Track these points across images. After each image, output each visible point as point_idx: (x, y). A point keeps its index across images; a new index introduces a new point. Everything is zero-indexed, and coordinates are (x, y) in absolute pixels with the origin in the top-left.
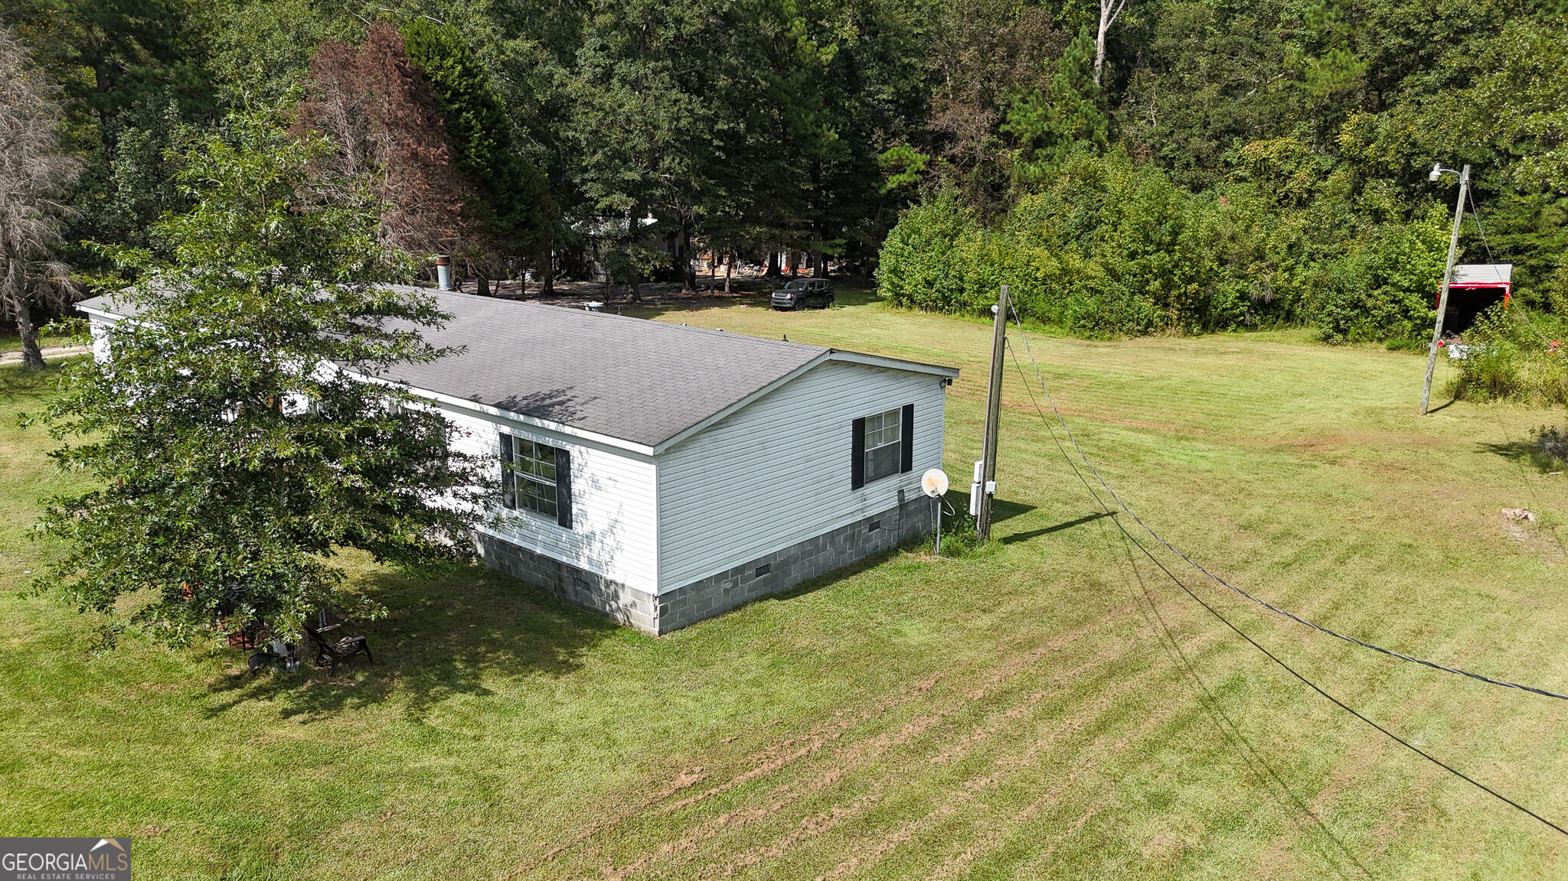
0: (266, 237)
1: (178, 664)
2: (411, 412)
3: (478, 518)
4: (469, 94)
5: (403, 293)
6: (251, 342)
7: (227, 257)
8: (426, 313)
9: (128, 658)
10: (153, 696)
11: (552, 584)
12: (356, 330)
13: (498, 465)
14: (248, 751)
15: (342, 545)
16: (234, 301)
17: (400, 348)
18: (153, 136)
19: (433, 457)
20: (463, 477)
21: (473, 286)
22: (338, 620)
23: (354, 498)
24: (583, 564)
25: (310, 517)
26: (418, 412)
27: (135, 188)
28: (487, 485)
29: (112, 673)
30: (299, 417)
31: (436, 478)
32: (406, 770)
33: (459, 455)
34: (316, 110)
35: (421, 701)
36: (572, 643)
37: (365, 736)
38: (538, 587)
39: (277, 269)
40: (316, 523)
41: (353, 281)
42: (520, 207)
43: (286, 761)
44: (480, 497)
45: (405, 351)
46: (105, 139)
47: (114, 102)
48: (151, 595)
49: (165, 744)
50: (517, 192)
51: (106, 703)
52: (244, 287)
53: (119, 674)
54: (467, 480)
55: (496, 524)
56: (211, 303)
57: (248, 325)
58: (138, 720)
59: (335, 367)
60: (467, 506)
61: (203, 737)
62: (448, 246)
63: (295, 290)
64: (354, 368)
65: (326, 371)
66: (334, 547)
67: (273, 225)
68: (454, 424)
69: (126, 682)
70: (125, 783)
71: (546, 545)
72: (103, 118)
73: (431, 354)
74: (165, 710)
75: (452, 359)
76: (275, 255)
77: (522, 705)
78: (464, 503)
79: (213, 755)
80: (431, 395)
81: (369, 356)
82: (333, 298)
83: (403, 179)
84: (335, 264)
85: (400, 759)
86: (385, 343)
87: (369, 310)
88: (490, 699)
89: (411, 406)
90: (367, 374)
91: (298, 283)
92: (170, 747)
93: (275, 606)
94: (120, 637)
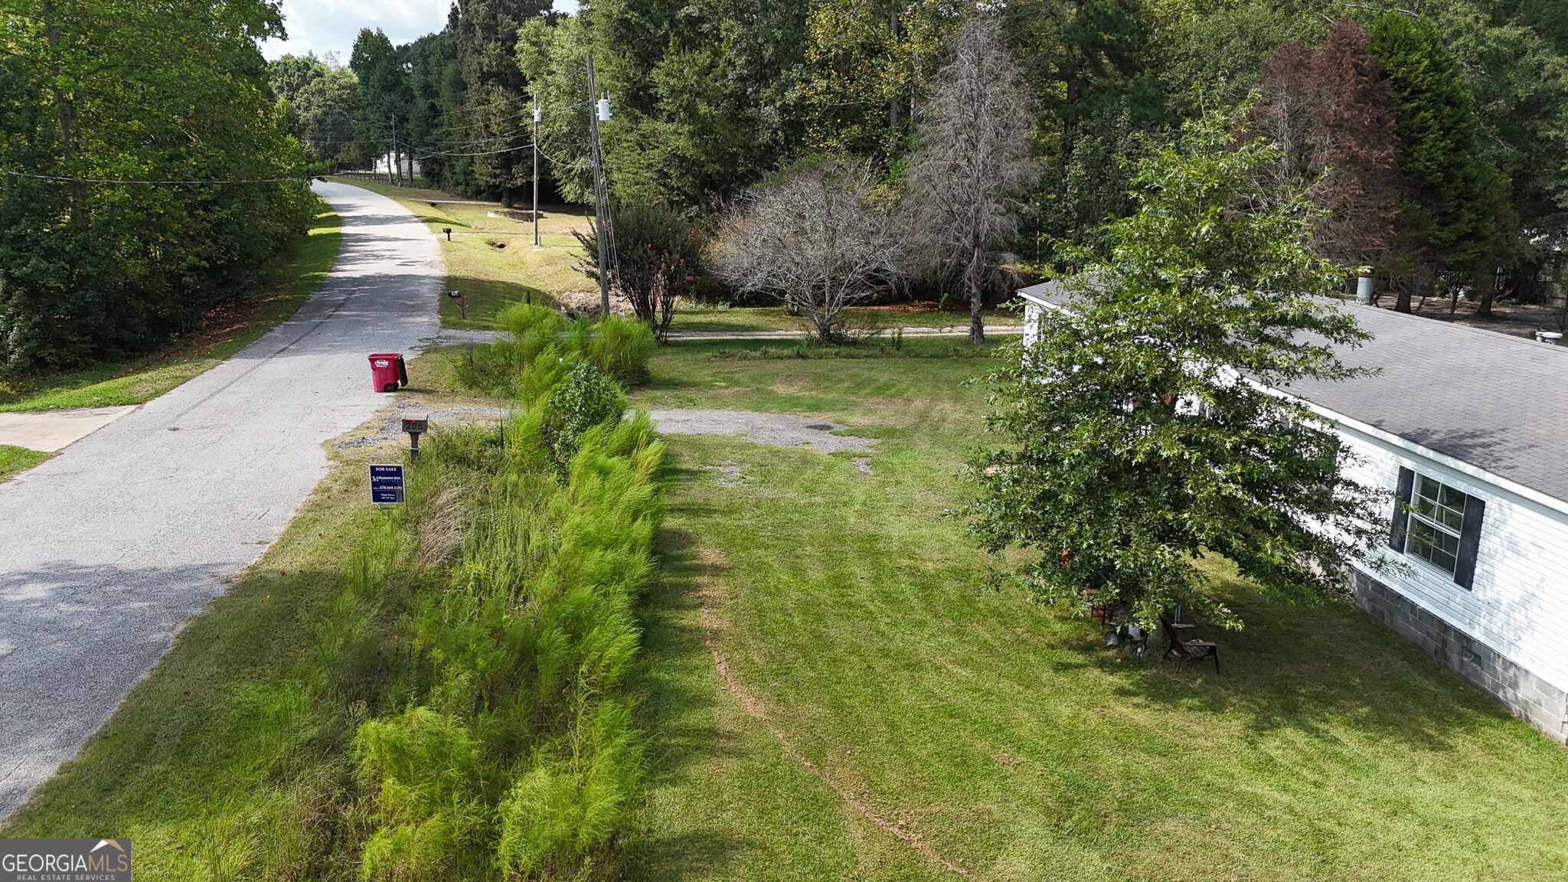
0: (1195, 240)
1: (1047, 620)
2: (1307, 430)
3: (1358, 554)
4: (1433, 91)
5: (1321, 305)
6: (1162, 340)
7: (1156, 259)
8: (1341, 328)
9: (1010, 603)
10: (1023, 642)
11: (1433, 645)
12: (1265, 339)
13: (1392, 503)
14: (1093, 717)
15: (1211, 549)
16: (1155, 299)
17: (1305, 364)
18: (1103, 143)
19: (1321, 480)
20: (1349, 508)
21: (1391, 300)
22: (1191, 621)
23: (1230, 506)
24: (1477, 634)
25: (1186, 516)
26: (1314, 431)
27: (1081, 189)
28: (1376, 522)
29: (996, 612)
30: (1193, 417)
31: (1319, 503)
32: (1236, 789)
33: (1349, 484)
34: (1258, 113)
35: (1262, 726)
36: (1445, 718)
37: (1201, 741)
38: (1414, 644)
39: (1200, 271)
40: (1189, 523)
41: (1272, 288)
42: (1468, 215)
43: (1126, 738)
44: (1365, 532)
45: (1312, 365)
46: (1064, 146)
47: (1078, 112)
48: (1035, 554)
49: (1027, 687)
50: (1468, 200)
51: (987, 636)
52: (1165, 287)
53: (1000, 614)
54: (1352, 512)
55: (1380, 566)
56: (1134, 300)
57: (1163, 324)
58: (1009, 659)
59: (1236, 374)
60: (1349, 540)
61: (1059, 692)
62: (1372, 255)
63: (1214, 294)
64: (1257, 377)
65: (1227, 376)
66: (1202, 549)
67: (1204, 230)
68: (1351, 450)
69: (1005, 623)
70: (991, 708)
71: (1432, 600)
72: (1066, 126)
73: (1340, 372)
74: (1031, 658)
75: (1360, 380)
76: (1201, 258)
77: (1375, 767)
78: (1345, 534)
79: (1063, 710)
80: (1332, 415)
81: (1273, 366)
82: (1248, 304)
83: (1336, 183)
84: (1258, 271)
85: (1232, 776)
86: (1292, 355)
87: (1282, 320)
88: (1337, 749)
89: (1307, 423)
90: (1268, 384)
91: (1217, 287)
92: (1030, 691)
93: (1139, 592)
94: (1004, 584)
